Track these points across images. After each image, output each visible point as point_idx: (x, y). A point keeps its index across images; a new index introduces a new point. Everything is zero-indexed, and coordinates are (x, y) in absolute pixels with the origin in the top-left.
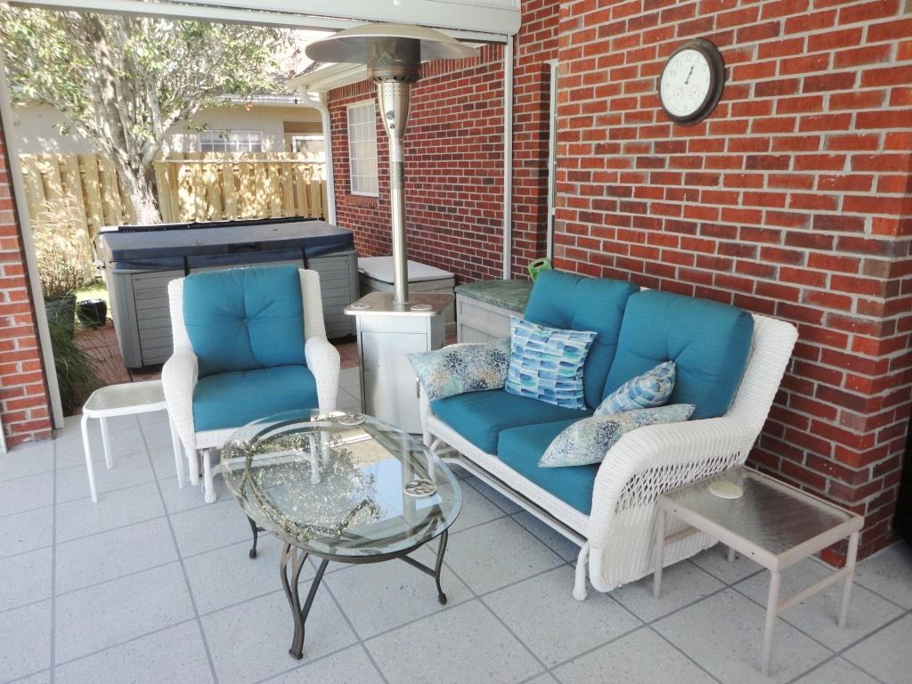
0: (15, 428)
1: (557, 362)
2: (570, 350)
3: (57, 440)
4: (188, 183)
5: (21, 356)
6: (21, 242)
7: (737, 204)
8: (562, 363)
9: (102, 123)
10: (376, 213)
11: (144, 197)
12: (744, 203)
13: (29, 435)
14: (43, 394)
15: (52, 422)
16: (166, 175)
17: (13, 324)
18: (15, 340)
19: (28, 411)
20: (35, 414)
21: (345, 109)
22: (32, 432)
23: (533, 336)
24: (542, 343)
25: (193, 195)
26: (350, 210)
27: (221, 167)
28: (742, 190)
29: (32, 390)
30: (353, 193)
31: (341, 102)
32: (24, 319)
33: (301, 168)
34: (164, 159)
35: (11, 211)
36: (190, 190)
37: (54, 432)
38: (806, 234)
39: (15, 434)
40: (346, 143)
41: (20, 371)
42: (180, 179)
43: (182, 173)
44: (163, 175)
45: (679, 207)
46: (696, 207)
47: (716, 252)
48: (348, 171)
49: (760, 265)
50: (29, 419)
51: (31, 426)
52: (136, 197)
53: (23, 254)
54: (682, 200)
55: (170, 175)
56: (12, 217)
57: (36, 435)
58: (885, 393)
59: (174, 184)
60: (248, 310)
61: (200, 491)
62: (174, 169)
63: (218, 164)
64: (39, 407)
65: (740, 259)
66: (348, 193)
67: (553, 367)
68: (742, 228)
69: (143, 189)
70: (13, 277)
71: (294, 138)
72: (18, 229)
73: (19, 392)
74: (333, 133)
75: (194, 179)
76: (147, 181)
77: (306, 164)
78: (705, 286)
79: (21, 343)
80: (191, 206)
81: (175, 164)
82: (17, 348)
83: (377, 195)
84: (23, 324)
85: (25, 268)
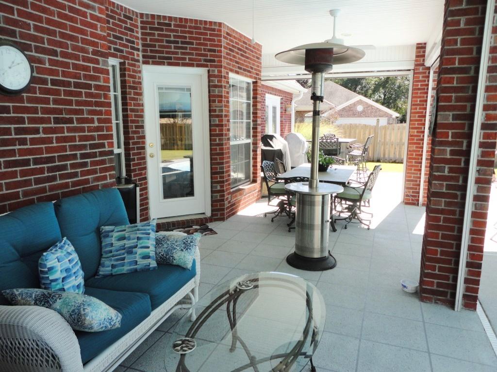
7: (53, 143)
12: (57, 143)
28: (54, 136)
38: (87, 153)
45: (14, 150)
46: (27, 149)
47: (46, 173)
49: (71, 172)
54: (15, 145)
65: (60, 173)
68: (58, 156)
78: (43, 195)
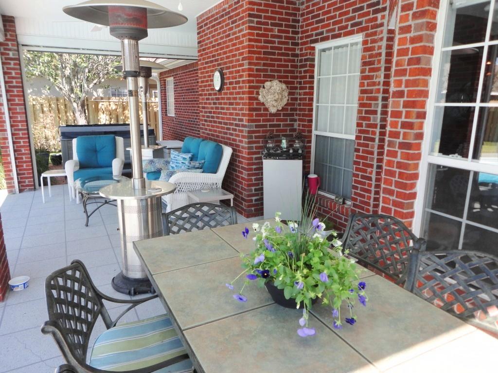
0: (23, 186)
1: (181, 162)
2: (184, 159)
3: (36, 192)
4: (102, 109)
5: (26, 162)
6: (27, 125)
8: (182, 163)
9: (64, 84)
10: (174, 123)
11: (81, 114)
13: (26, 189)
14: (32, 175)
15: (34, 185)
16: (93, 106)
17: (23, 152)
18: (24, 157)
19: (27, 180)
20: (29, 182)
21: (165, 80)
22: (28, 188)
23: (175, 155)
24: (177, 157)
25: (105, 115)
26: (166, 122)
27: (117, 103)
29: (28, 173)
30: (168, 115)
31: (164, 78)
32: (27, 150)
33: (153, 104)
34: (92, 100)
35: (24, 115)
36: (103, 113)
37: (35, 189)
39: (22, 188)
40: (166, 94)
41: (25, 167)
42: (99, 108)
43: (100, 105)
44: (92, 106)
48: (166, 106)
50: (27, 183)
51: (28, 186)
52: (77, 114)
53: (28, 129)
55: (95, 106)
56: (25, 117)
57: (29, 189)
58: (254, 167)
59: (97, 110)
60: (98, 148)
61: (75, 201)
62: (97, 103)
63: (116, 102)
64: (30, 180)
66: (166, 115)
67: (180, 164)
69: (80, 111)
70: (24, 136)
71: (153, 91)
72: (27, 121)
73: (24, 174)
74: (161, 90)
75: (105, 108)
76: (82, 108)
77: (155, 103)
79: (26, 158)
80: (104, 119)
81: (97, 101)
82: (24, 160)
83: (174, 116)
84: (27, 152)
85: (28, 134)
